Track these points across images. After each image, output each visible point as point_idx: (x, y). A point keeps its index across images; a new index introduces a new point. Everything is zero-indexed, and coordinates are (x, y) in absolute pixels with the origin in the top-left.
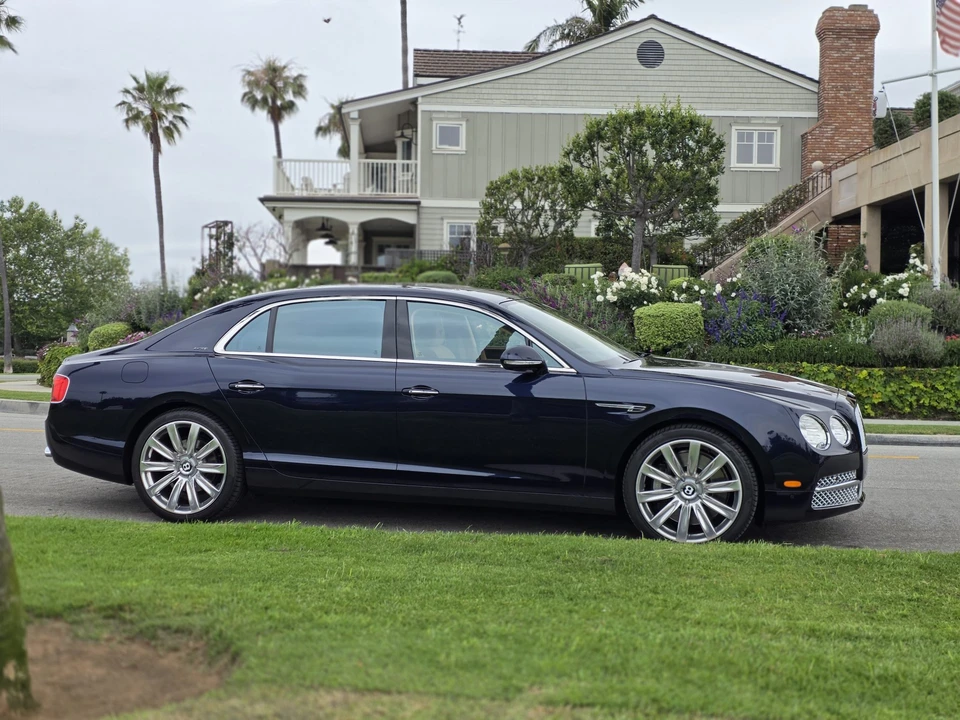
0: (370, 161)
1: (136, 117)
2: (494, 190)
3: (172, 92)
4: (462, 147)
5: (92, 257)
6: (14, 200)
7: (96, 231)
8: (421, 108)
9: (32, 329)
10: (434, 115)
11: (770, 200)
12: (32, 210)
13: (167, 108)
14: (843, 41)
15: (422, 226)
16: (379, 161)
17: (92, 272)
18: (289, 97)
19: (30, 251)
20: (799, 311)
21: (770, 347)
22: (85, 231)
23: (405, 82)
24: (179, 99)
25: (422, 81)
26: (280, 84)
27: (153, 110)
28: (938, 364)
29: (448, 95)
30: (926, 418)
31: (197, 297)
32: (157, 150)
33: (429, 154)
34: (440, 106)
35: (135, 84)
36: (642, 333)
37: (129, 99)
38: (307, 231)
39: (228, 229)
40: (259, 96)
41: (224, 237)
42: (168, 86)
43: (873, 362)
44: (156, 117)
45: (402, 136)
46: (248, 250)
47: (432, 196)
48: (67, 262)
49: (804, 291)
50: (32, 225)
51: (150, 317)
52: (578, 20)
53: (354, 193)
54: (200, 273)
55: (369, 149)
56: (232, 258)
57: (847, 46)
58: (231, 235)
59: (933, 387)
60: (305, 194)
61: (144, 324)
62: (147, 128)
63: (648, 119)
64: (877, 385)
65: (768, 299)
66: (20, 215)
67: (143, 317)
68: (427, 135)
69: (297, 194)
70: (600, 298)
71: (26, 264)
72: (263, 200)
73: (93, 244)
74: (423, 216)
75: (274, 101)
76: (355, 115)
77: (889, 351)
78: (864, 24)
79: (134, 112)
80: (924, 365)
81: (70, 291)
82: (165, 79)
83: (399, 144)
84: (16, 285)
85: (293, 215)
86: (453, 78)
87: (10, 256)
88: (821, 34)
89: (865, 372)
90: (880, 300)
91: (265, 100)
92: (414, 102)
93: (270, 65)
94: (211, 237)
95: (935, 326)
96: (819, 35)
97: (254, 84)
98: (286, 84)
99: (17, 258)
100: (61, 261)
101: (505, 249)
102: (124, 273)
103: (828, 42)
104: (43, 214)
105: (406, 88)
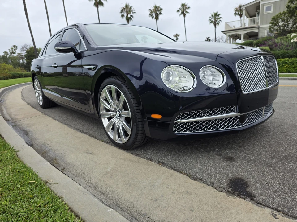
1: (212, 22)
4: (272, 11)
8: (261, 3)
15: (260, 32)
33: (263, 14)
34: (266, 2)
35: (211, 15)
40: (237, 13)
42: (218, 14)
44: (216, 21)
45: (257, 12)
47: (262, 24)
74: (260, 30)
76: (244, 9)
83: (256, 14)
91: (238, 14)
97: (236, 10)
101: (276, 34)
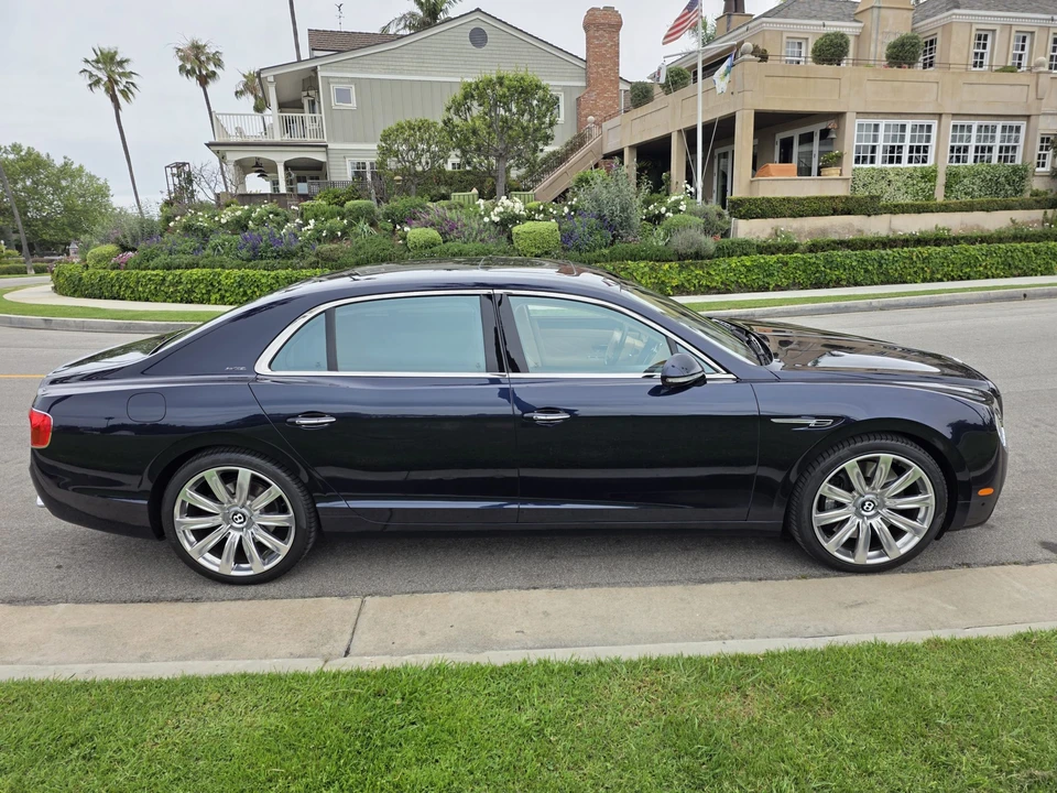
0: (284, 114)
1: (97, 82)
2: (385, 138)
3: (121, 63)
4: (353, 105)
5: (81, 185)
6: (15, 146)
7: (81, 167)
8: (320, 74)
9: (46, 237)
10: (331, 80)
11: (563, 144)
12: (29, 152)
13: (120, 75)
14: (600, 32)
15: (331, 163)
16: (291, 115)
17: (83, 196)
18: (211, 67)
19: (34, 182)
20: (621, 224)
21: (606, 251)
22: (73, 167)
23: (299, 56)
24: (128, 68)
25: (317, 53)
26: (203, 58)
27: (109, 77)
28: (710, 257)
29: (340, 64)
30: (703, 293)
31: (171, 224)
32: (117, 107)
33: (330, 109)
34: (334, 74)
36: (519, 244)
37: (89, 68)
38: (244, 167)
39: (186, 168)
40: (189, 67)
41: (185, 177)
43: (672, 258)
44: (112, 82)
45: (308, 95)
46: (203, 184)
47: (335, 141)
48: (63, 189)
49: (623, 210)
50: (32, 164)
51: (134, 239)
52: (413, 15)
53: (278, 139)
54: (168, 203)
55: (282, 106)
56: (193, 191)
57: (602, 36)
58: (189, 173)
59: (708, 273)
60: (239, 140)
61: (130, 245)
62: (107, 90)
63: (507, 82)
64: (674, 273)
65: (601, 217)
66: (22, 156)
67: (129, 240)
68: (327, 95)
69: (233, 140)
70: (486, 219)
71: (33, 192)
72: (208, 145)
73: (80, 176)
74: (330, 155)
75: (200, 72)
76: (272, 79)
77: (682, 250)
78: (613, 21)
79: (94, 79)
80: (702, 258)
81: (68, 209)
82: (116, 53)
83: (306, 102)
84: (29, 207)
85: (233, 157)
86: (340, 52)
87: (19, 186)
88: (587, 27)
89: (667, 266)
90: (667, 214)
91: (194, 70)
92: (315, 70)
93: (193, 44)
94: (173, 175)
95: (707, 232)
96: (585, 28)
97: (184, 58)
98: (208, 59)
99: (25, 188)
100: (58, 189)
101: (399, 181)
102: (107, 196)
103: (591, 32)
104: (38, 155)
105: (299, 61)
